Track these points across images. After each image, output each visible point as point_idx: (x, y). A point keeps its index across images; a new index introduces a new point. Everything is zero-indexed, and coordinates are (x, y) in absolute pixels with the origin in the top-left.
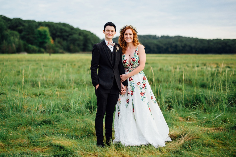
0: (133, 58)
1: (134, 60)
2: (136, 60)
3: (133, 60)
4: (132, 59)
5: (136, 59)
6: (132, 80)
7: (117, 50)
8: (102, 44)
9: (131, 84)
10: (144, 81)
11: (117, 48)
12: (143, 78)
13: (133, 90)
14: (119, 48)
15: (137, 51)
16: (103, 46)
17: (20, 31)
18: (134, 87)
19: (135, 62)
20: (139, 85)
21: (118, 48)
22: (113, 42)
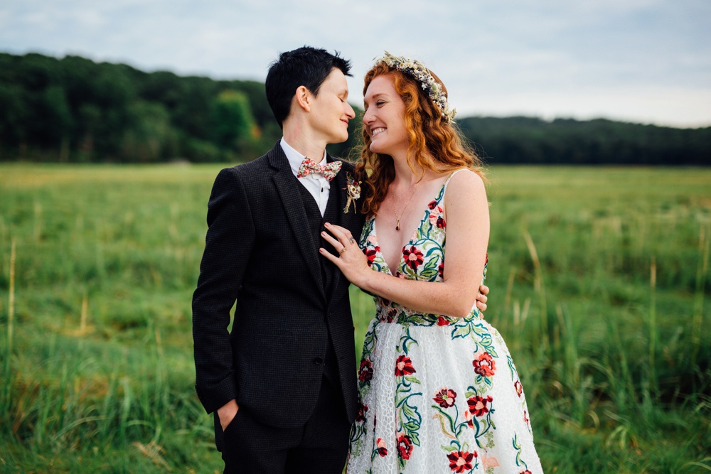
0: (408, 248)
1: (413, 257)
2: (426, 260)
3: (408, 262)
4: (406, 253)
5: (425, 253)
6: (411, 370)
7: (349, 201)
8: (271, 171)
9: (402, 396)
10: (483, 383)
11: (351, 187)
12: (475, 362)
13: (411, 431)
14: (359, 188)
15: (441, 205)
16: (272, 180)
17: (171, 105)
18: (416, 417)
19: (418, 273)
20: (446, 406)
21: (354, 191)
22: (329, 161)
